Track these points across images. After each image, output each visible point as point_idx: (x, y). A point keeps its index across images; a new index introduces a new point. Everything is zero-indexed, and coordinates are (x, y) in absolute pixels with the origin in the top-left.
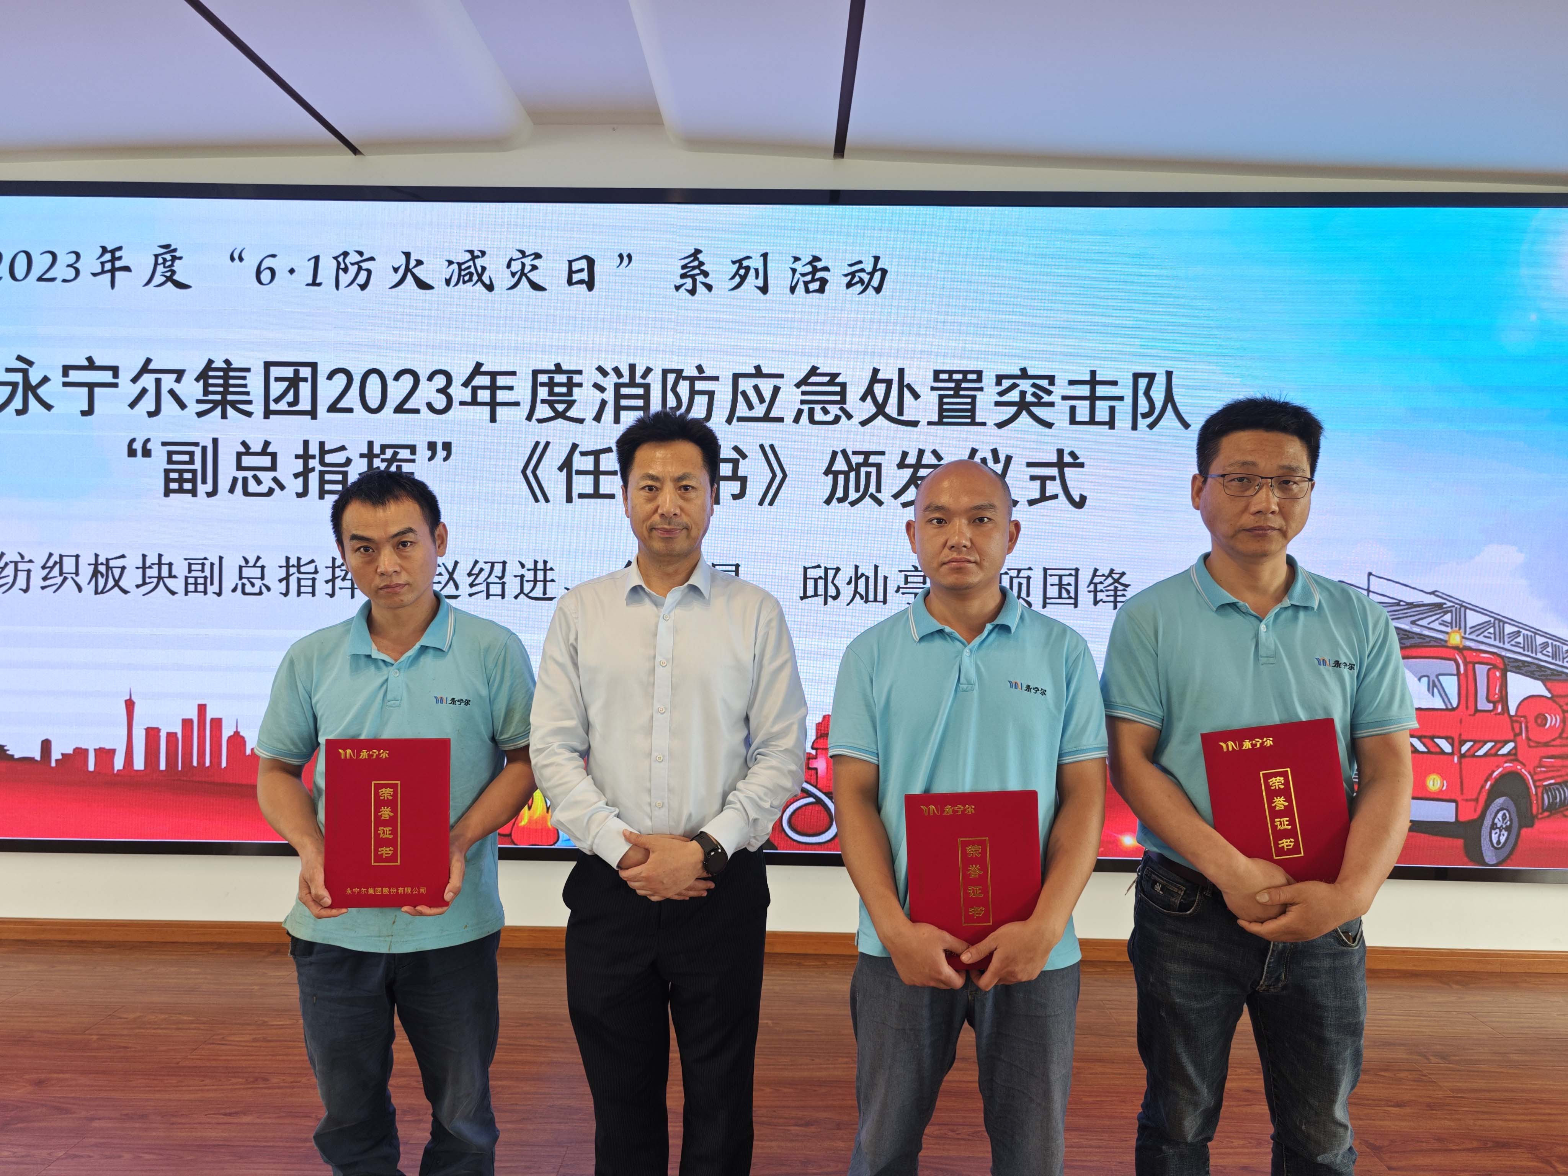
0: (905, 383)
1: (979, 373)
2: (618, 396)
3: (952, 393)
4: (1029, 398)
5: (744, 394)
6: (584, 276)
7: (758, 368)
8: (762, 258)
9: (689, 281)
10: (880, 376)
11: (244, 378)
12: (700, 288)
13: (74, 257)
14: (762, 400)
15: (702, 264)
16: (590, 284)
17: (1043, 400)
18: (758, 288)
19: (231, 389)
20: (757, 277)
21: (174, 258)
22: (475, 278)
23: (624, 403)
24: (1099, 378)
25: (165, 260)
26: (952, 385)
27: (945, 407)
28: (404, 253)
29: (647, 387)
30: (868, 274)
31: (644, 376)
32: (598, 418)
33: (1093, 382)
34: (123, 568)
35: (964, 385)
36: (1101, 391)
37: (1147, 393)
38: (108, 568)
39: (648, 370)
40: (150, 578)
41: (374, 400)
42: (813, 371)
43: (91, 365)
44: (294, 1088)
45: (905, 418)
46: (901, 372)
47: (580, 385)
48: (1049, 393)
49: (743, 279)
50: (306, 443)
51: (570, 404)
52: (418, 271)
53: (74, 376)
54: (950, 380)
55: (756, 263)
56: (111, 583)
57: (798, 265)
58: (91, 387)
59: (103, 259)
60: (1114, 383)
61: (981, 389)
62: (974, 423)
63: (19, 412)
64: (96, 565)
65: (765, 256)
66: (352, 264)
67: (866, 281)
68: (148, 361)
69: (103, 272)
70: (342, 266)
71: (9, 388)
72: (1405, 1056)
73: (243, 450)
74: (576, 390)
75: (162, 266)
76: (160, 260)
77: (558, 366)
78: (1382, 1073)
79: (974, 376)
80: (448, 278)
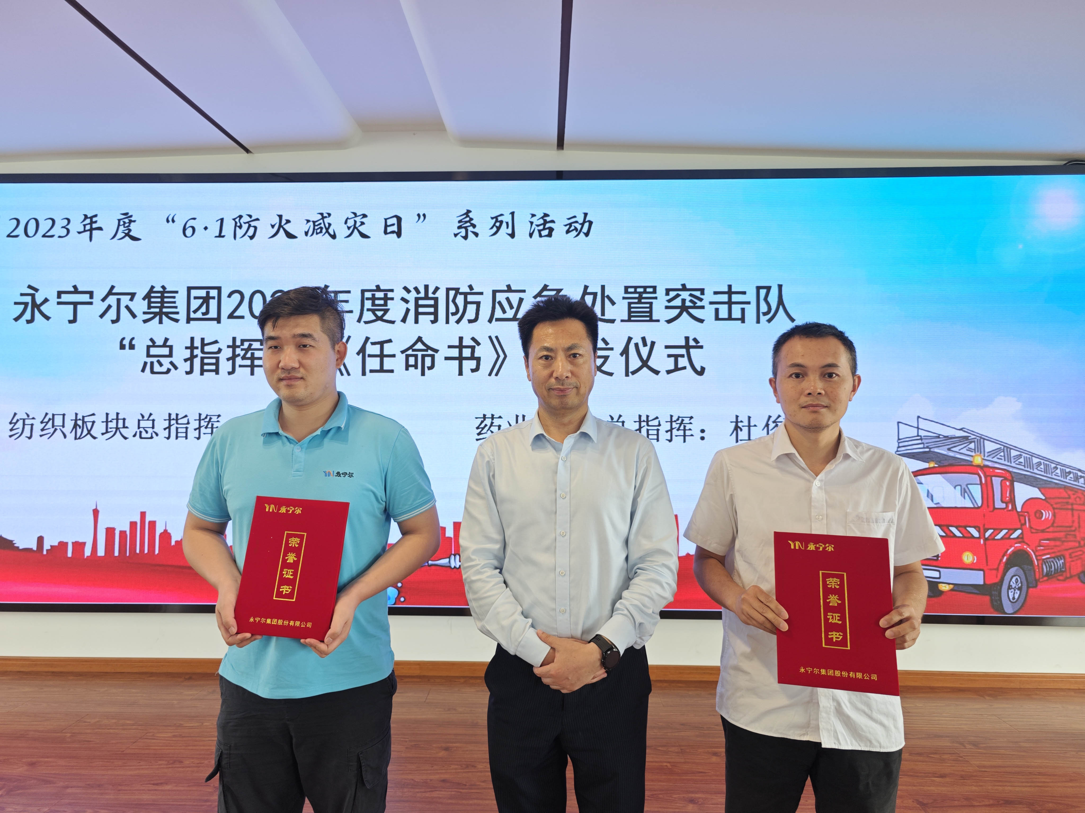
0: (606, 295)
1: (654, 288)
2: (417, 306)
3: (636, 301)
4: (688, 304)
5: (500, 303)
6: (395, 228)
7: (509, 286)
9: (463, 231)
10: (589, 291)
11: (174, 297)
12: (470, 234)
13: (66, 221)
14: (511, 307)
15: (471, 219)
16: (399, 234)
17: (696, 305)
18: (509, 234)
19: (166, 305)
20: (508, 227)
21: (131, 221)
22: (324, 230)
23: (421, 310)
24: (733, 289)
25: (125, 223)
26: (637, 295)
27: (632, 310)
28: (278, 215)
29: (436, 300)
30: (580, 224)
31: (434, 293)
32: (404, 320)
33: (730, 292)
34: (93, 422)
35: (644, 295)
36: (735, 298)
37: (766, 299)
38: (84, 422)
39: (437, 289)
40: (110, 428)
42: (545, 288)
43: (76, 291)
44: (199, 767)
45: (606, 317)
46: (603, 287)
47: (392, 299)
48: (701, 300)
49: (499, 228)
51: (386, 311)
52: (287, 227)
53: (65, 298)
54: (635, 292)
55: (507, 218)
56: (85, 432)
57: (534, 220)
58: (75, 304)
59: (85, 223)
60: (744, 293)
61: (656, 298)
62: (651, 320)
63: (28, 322)
64: (76, 420)
65: (513, 214)
66: (245, 223)
67: (579, 229)
68: (113, 287)
69: (85, 231)
70: (238, 224)
71: (22, 306)
72: (949, 744)
74: (389, 302)
75: (123, 226)
76: (122, 223)
77: (378, 287)
78: (932, 756)
79: (651, 290)
80: (306, 231)
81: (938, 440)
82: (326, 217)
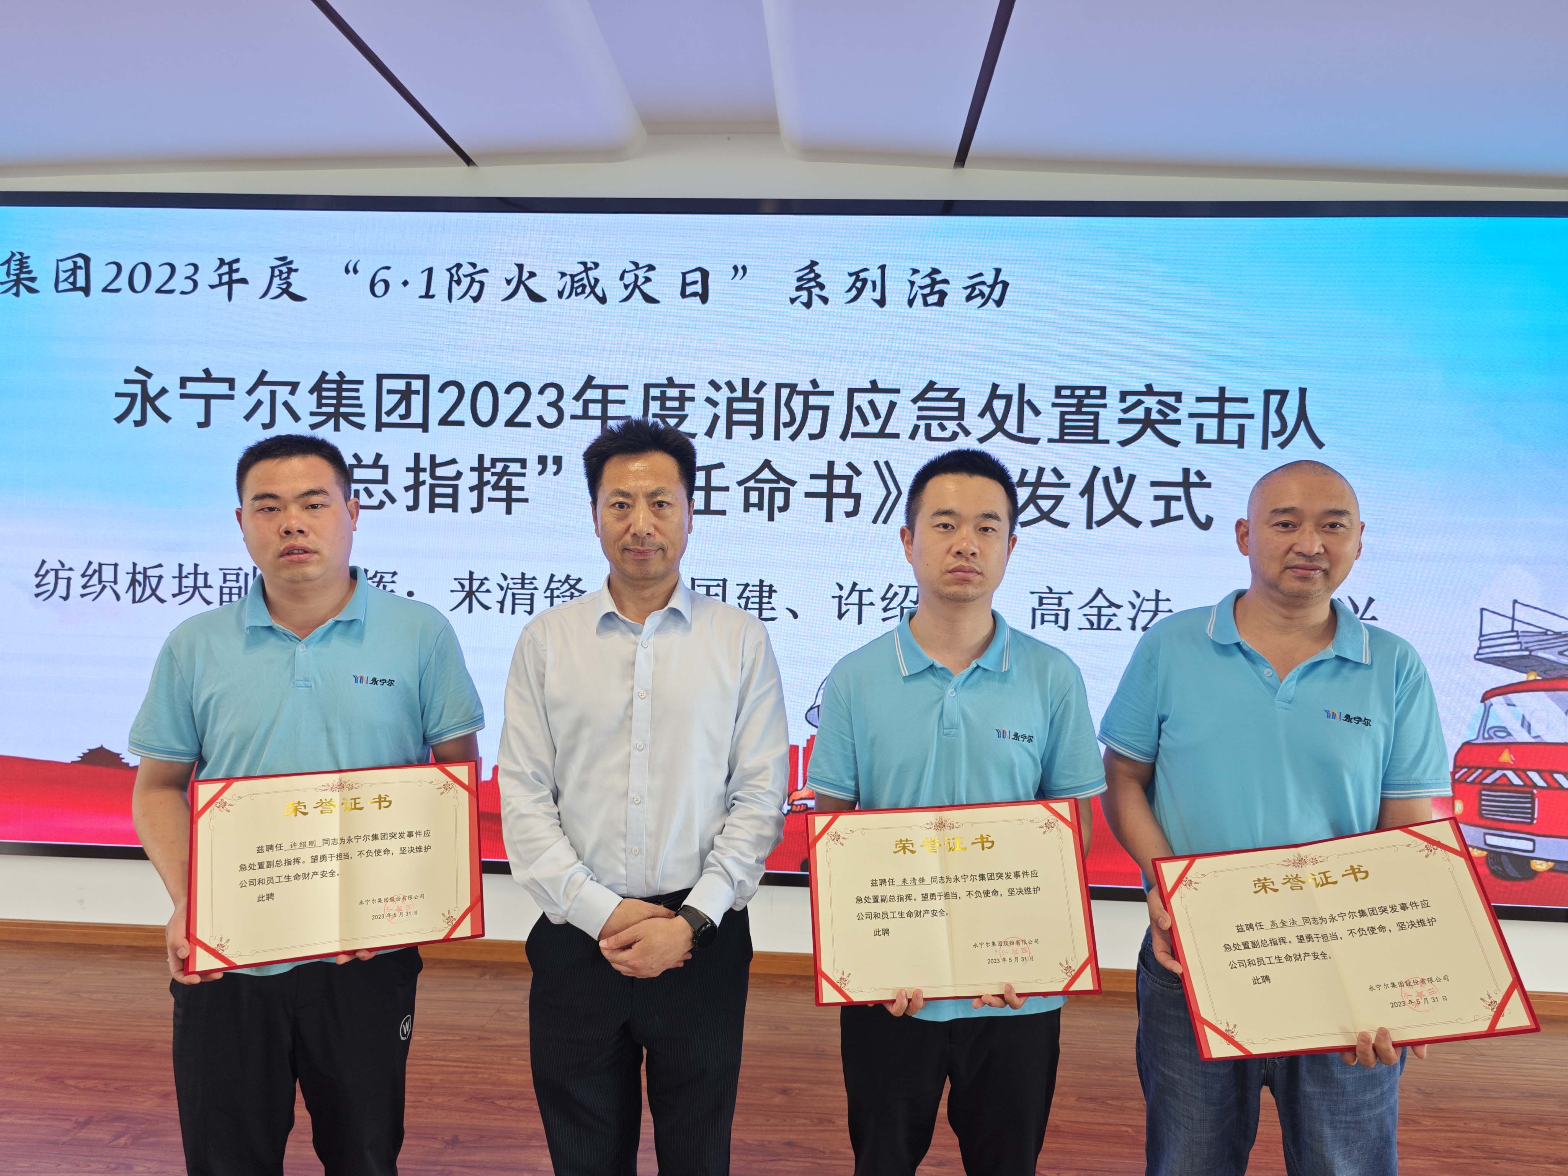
0: (1026, 399)
1: (1103, 390)
2: (730, 411)
3: (1073, 409)
4: (1155, 416)
5: (859, 409)
6: (698, 288)
7: (874, 383)
8: (880, 271)
9: (805, 294)
10: (999, 392)
11: (357, 390)
12: (816, 301)
13: (192, 269)
14: (877, 416)
15: (818, 276)
16: (704, 297)
17: (1168, 418)
18: (876, 301)
19: (344, 402)
20: (874, 290)
21: (290, 271)
22: (588, 290)
23: (736, 417)
24: (1228, 394)
25: (281, 272)
26: (1074, 401)
27: (1067, 424)
28: (517, 265)
29: (760, 402)
30: (989, 286)
31: (757, 391)
32: (710, 433)
33: (1222, 399)
35: (1086, 401)
36: (1230, 408)
37: (1279, 411)
39: (762, 385)
41: (485, 414)
42: (931, 386)
43: (208, 377)
45: (1026, 434)
46: (1022, 387)
47: (692, 399)
48: (1175, 410)
49: (860, 291)
50: (417, 456)
51: (682, 418)
52: (530, 283)
53: (192, 388)
54: (1072, 396)
55: (874, 275)
57: (916, 278)
58: (208, 398)
59: (220, 271)
60: (1245, 400)
61: (1104, 406)
62: (1096, 441)
63: (137, 424)
65: (883, 268)
66: (465, 276)
67: (987, 295)
68: (264, 373)
69: (221, 284)
70: (456, 278)
71: (128, 399)
74: (687, 404)
75: (278, 278)
76: (277, 273)
77: (670, 380)
79: (1097, 393)
80: (560, 290)
81: (1545, 637)
82: (591, 269)
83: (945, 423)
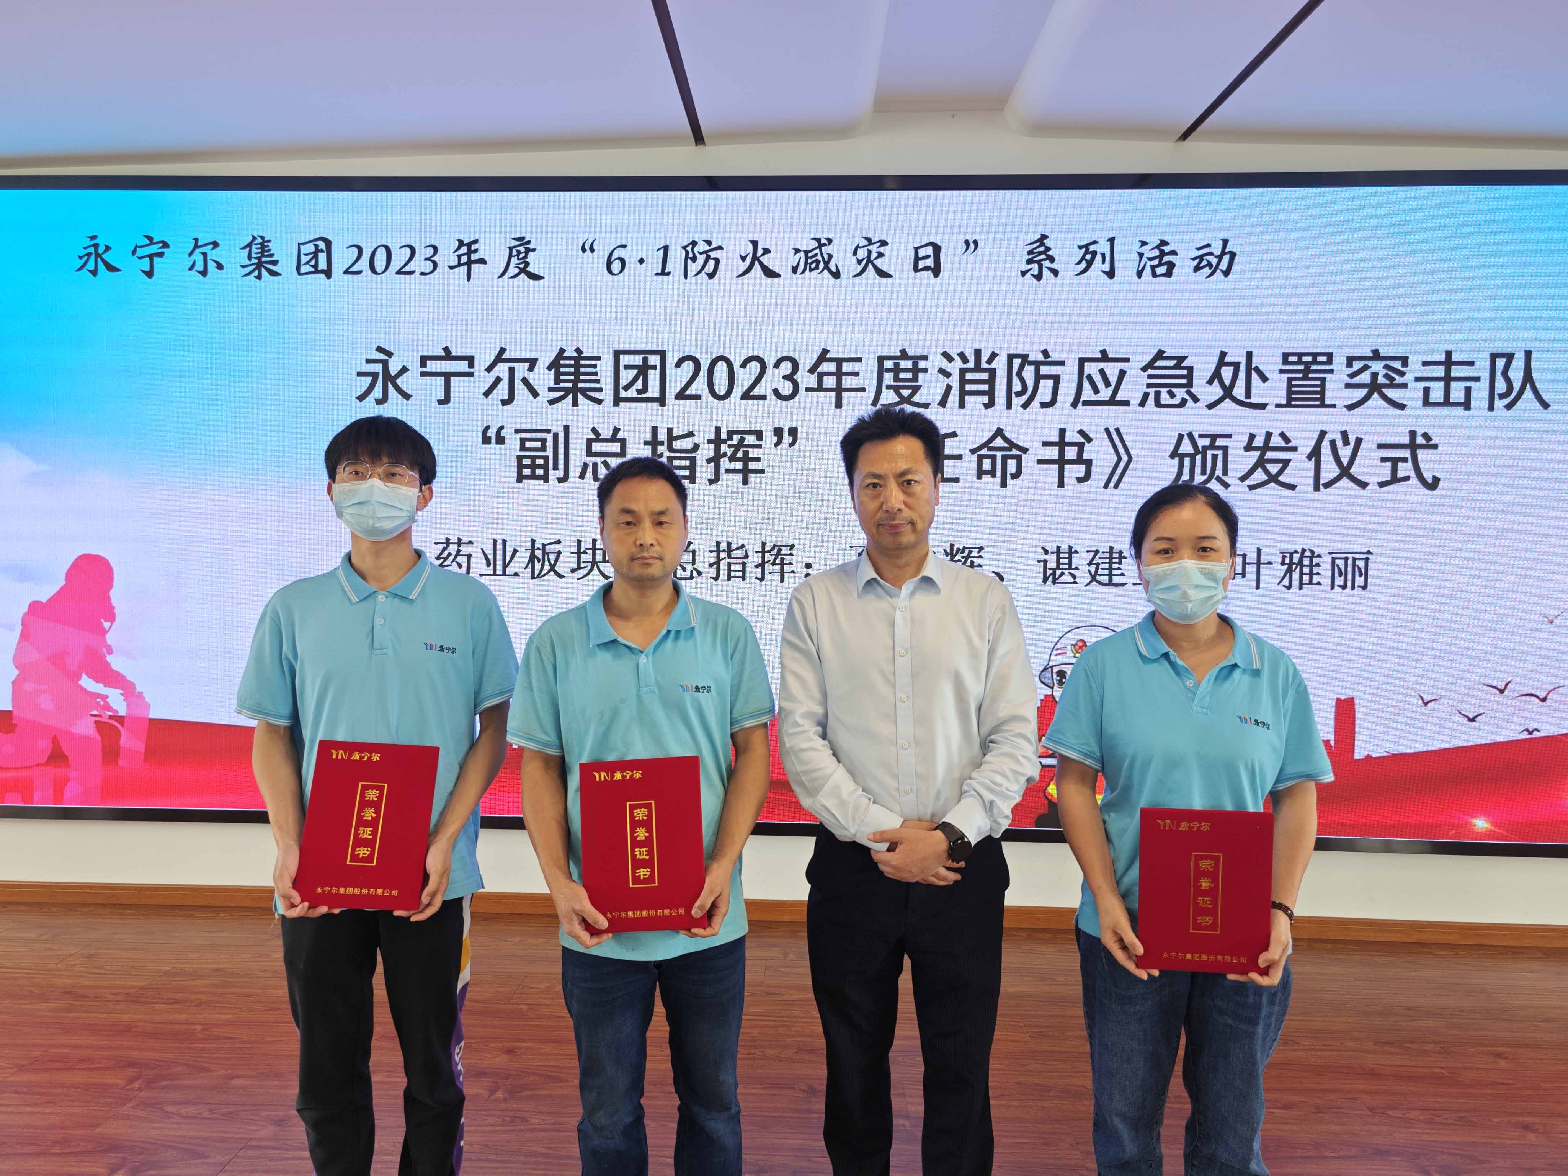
0: (1253, 366)
1: (1330, 356)
2: (963, 382)
3: (1301, 375)
4: (1381, 380)
5: (1090, 378)
6: (930, 262)
7: (1104, 352)
8: (1109, 243)
9: (1035, 268)
10: (1227, 360)
11: (595, 366)
12: (1046, 272)
13: (431, 250)
14: (1107, 384)
15: (1048, 249)
16: (936, 271)
17: (1395, 382)
18: (1105, 272)
19: (582, 377)
20: (1104, 262)
21: (528, 251)
22: (822, 265)
23: (969, 387)
24: (1455, 358)
25: (519, 252)
26: (1302, 367)
27: (1293, 389)
28: (751, 242)
29: (992, 372)
30: (1216, 257)
31: (989, 361)
32: (943, 403)
33: (1448, 362)
35: (1314, 367)
36: (1456, 371)
37: (1505, 373)
39: (994, 356)
41: (721, 388)
42: (1160, 355)
43: (448, 355)
45: (1253, 400)
46: (1249, 355)
47: (925, 371)
49: (1090, 263)
50: (655, 430)
51: (916, 389)
52: (766, 260)
53: (432, 366)
54: (1299, 362)
55: (1103, 247)
57: (1145, 250)
58: (447, 376)
59: (460, 252)
60: (1471, 363)
61: (1331, 371)
62: (1323, 405)
63: (379, 402)
65: (1112, 240)
66: (701, 253)
67: (1214, 265)
68: (503, 350)
69: (460, 265)
70: (691, 255)
71: (369, 379)
73: (592, 436)
74: (921, 376)
75: (516, 258)
76: (514, 253)
77: (903, 352)
79: (1324, 359)
80: (795, 265)
82: (824, 245)
83: (1174, 390)
